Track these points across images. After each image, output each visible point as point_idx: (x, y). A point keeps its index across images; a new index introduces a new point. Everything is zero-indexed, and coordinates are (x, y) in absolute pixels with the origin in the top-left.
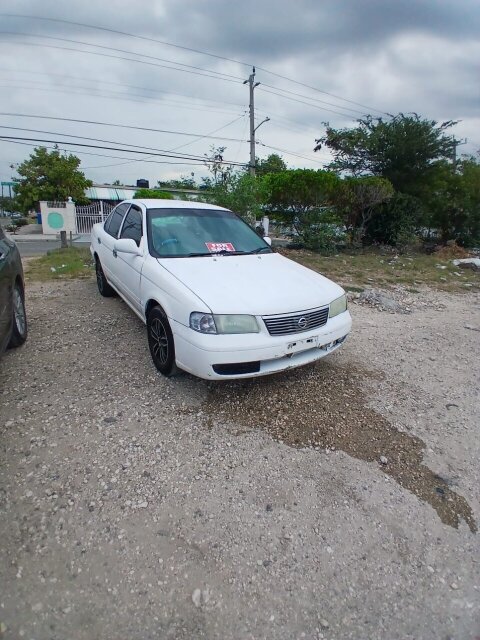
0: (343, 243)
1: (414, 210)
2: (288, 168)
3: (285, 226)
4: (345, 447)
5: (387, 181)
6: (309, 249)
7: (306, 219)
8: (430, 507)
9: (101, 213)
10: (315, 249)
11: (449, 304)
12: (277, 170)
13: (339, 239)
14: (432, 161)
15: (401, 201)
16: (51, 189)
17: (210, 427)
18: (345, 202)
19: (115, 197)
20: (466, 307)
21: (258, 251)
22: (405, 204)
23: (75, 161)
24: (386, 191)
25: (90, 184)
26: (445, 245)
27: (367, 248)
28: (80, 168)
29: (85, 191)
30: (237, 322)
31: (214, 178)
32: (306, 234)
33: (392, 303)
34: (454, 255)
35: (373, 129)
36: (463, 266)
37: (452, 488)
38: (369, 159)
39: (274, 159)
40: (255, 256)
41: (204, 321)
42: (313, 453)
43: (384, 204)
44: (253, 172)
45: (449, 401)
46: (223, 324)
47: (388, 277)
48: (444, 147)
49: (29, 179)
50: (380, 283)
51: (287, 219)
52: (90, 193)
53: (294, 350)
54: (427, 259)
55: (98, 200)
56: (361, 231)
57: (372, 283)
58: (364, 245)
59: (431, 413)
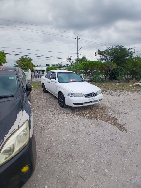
0: (103, 80)
1: (122, 71)
2: (88, 60)
3: (87, 76)
4: (101, 119)
5: (114, 63)
6: (94, 82)
7: (93, 74)
8: (118, 129)
9: (38, 73)
10: (95, 82)
11: (130, 94)
12: (85, 61)
13: (102, 79)
14: (127, 58)
15: (119, 69)
16: (25, 67)
17: (73, 116)
18: (104, 69)
19: (41, 69)
20: (134, 95)
22: (120, 69)
23: (31, 60)
24: (114, 66)
25: (34, 66)
26: (132, 80)
27: (110, 81)
28: (32, 62)
29: (33, 68)
30: (78, 95)
31: (69, 64)
32: (93, 78)
33: (115, 94)
34: (134, 83)
35: (111, 50)
36: (136, 85)
37: (123, 126)
38: (110, 57)
39: (84, 58)
40: (81, 82)
41: (71, 95)
42: (94, 120)
43: (114, 69)
44: (78, 62)
45: (125, 113)
46: (75, 95)
47: (115, 88)
48: (130, 54)
49: (19, 65)
50: (113, 90)
51: (88, 74)
52: (35, 68)
53: (90, 101)
54: (127, 84)
55: (37, 70)
56: (108, 77)
57: (111, 90)
58: (109, 80)
59: (121, 115)
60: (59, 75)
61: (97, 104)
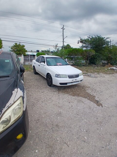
0: (84, 64)
1: (100, 57)
2: (71, 47)
3: (71, 60)
4: (82, 96)
5: (94, 50)
6: (76, 65)
7: (76, 59)
8: (95, 104)
9: (29, 58)
10: (78, 66)
11: (106, 76)
12: (69, 48)
13: (83, 63)
14: (104, 46)
15: (97, 55)
16: (18, 52)
17: (59, 93)
18: (84, 55)
19: (32, 54)
20: (109, 77)
21: (66, 65)
23: (24, 46)
24: (93, 53)
25: (26, 51)
26: (108, 65)
27: (90, 65)
28: (25, 48)
29: (26, 53)
30: (63, 76)
31: (56, 50)
32: (76, 62)
33: (93, 76)
34: (109, 67)
35: (91, 39)
36: (110, 69)
37: (100, 102)
38: (90, 45)
39: (68, 45)
41: (58, 76)
42: (76, 97)
43: (93, 55)
44: (63, 48)
45: (101, 91)
46: (61, 76)
47: (93, 71)
48: (107, 43)
49: (13, 50)
51: (72, 59)
52: (27, 53)
53: (73, 81)
54: (103, 68)
55: (28, 55)
56: (88, 61)
57: (90, 72)
59: (98, 93)
60: (47, 60)
61: (78, 84)
